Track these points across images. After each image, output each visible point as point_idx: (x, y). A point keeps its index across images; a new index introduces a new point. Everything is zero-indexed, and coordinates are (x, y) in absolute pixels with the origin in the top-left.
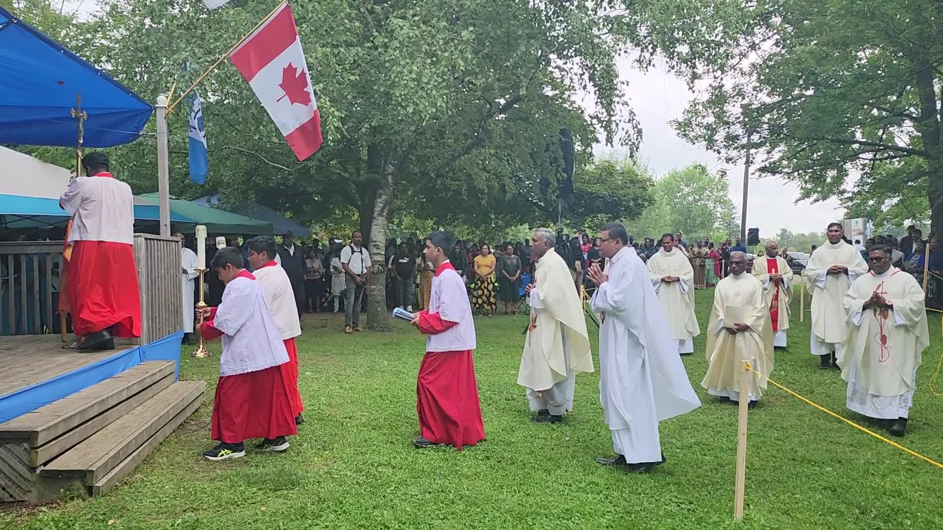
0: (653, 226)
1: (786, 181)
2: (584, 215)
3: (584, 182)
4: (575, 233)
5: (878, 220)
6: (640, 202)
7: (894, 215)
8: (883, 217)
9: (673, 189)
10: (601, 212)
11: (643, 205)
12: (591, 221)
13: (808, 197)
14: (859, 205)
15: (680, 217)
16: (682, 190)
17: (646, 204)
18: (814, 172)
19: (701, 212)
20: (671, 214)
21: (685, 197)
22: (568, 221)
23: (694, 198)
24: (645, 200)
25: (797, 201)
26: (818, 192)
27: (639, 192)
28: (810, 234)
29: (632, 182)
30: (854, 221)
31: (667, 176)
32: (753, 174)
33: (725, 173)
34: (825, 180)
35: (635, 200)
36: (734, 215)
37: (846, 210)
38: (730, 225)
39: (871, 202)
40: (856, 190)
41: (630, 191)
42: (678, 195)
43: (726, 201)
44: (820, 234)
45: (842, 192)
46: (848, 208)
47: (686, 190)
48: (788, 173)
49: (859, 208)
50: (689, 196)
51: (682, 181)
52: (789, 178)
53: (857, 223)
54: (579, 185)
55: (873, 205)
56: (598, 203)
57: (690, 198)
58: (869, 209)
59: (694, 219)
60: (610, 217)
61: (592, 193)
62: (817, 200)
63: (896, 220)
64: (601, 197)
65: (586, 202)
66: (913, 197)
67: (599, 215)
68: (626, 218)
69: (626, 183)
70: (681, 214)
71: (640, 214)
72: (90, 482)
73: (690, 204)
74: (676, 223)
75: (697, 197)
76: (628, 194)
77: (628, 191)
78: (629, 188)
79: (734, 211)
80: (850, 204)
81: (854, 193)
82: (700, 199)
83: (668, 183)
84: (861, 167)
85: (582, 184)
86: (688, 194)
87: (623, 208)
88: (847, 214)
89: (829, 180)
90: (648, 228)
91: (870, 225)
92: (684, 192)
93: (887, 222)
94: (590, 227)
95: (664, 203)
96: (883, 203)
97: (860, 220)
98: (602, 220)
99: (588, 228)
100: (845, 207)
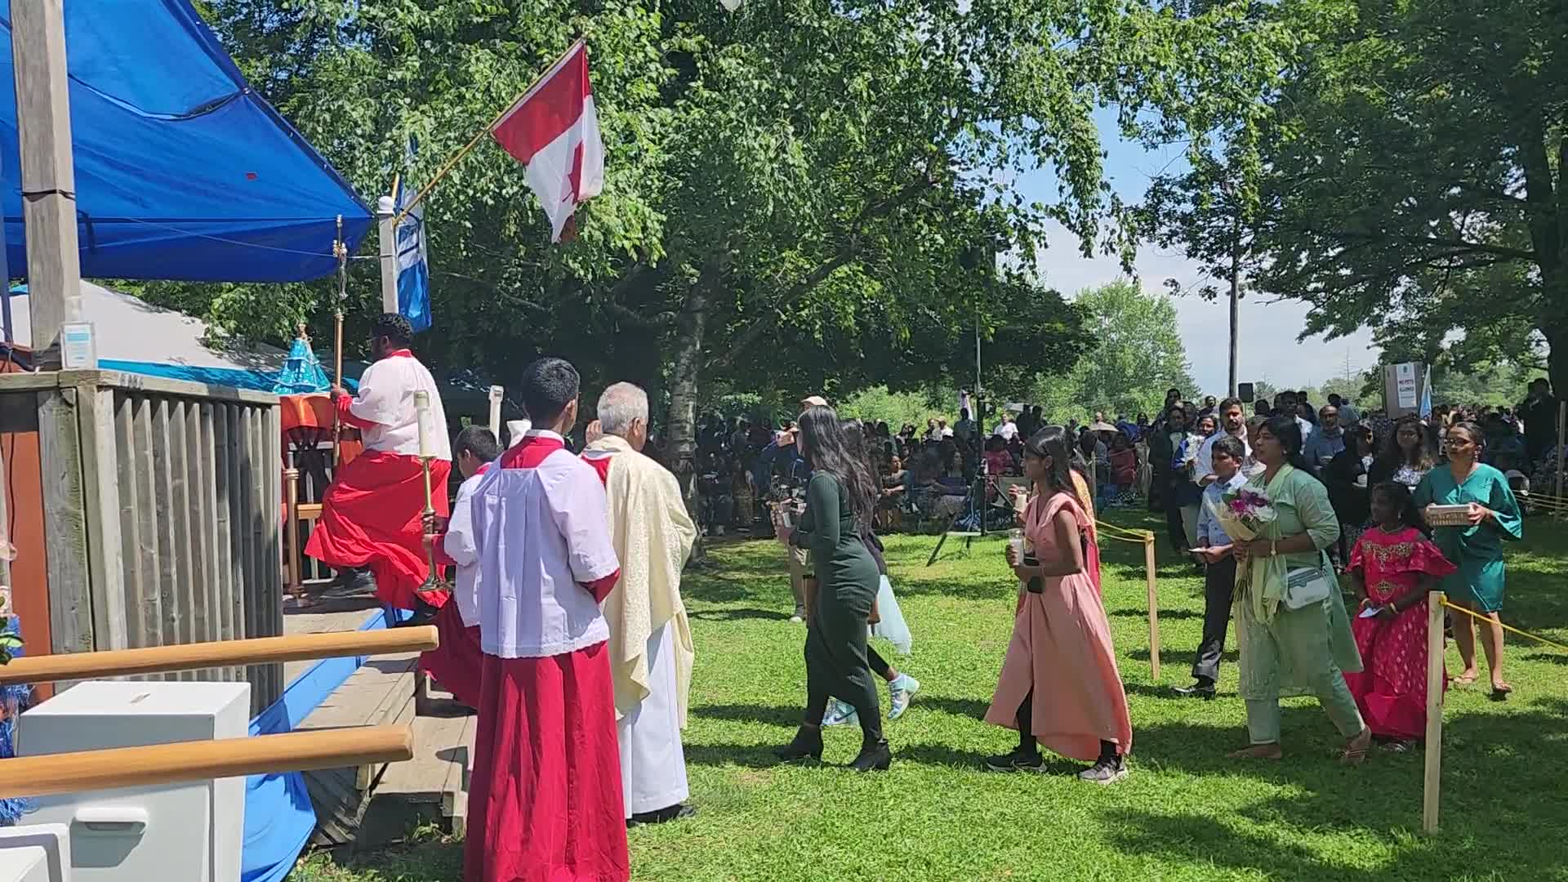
21: (1105, 334)
23: (1121, 335)
38: (1175, 378)
47: (1107, 322)
50: (1112, 332)
53: (1405, 369)
57: (1114, 336)
72: (448, 810)
75: (1125, 334)
80: (1388, 339)
86: (1110, 329)
97: (1411, 366)
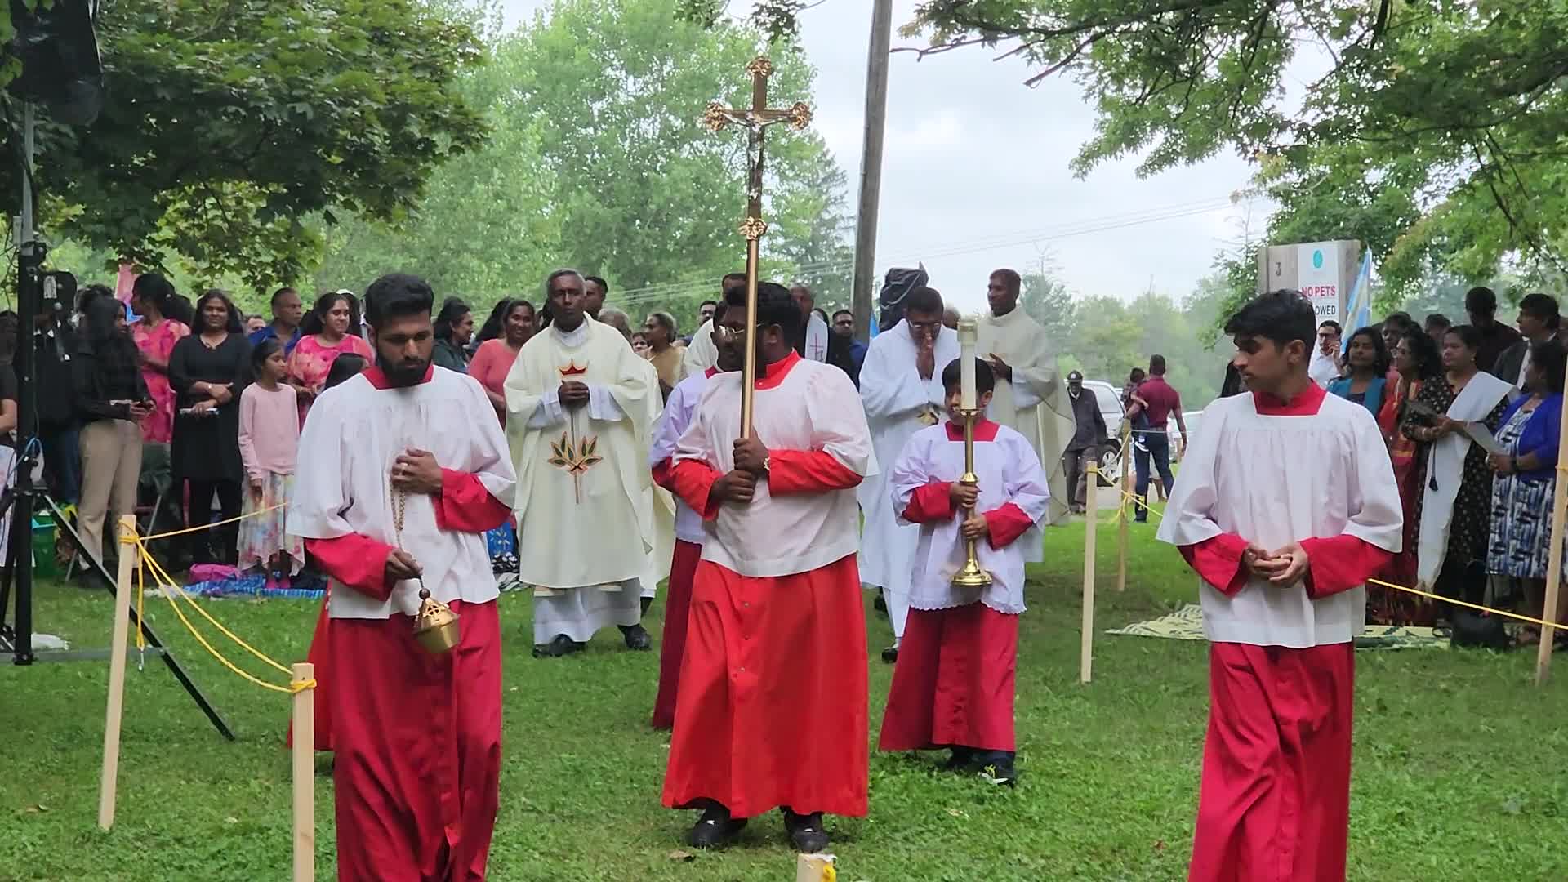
0: (477, 245)
1: (1039, 67)
2: (151, 180)
3: (156, 29)
4: (112, 266)
5: (1399, 250)
6: (415, 130)
7: (1458, 235)
8: (1419, 240)
9: (573, 79)
10: (236, 169)
11: (430, 145)
12: (187, 214)
13: (1133, 143)
14: (1326, 187)
15: (599, 208)
16: (616, 85)
17: (442, 140)
18: (1153, 37)
19: (689, 189)
20: (562, 195)
21: (624, 118)
22: (79, 209)
23: (666, 125)
24: (436, 123)
25: (1087, 158)
26: (1170, 123)
27: (408, 83)
28: (1138, 303)
29: (380, 37)
30: (1306, 250)
31: (548, 19)
32: (910, 31)
33: (791, 22)
34: (1195, 73)
35: (394, 118)
36: (834, 210)
37: (1277, 206)
38: (812, 251)
39: (1374, 176)
40: (1313, 117)
41: (374, 80)
42: (597, 106)
43: (799, 144)
44: (1178, 305)
45: (1262, 129)
46: (1284, 195)
47: (631, 86)
48: (1049, 34)
49: (1329, 198)
50: (641, 114)
51: (614, 45)
52: (1052, 56)
53: (1318, 259)
54: (131, 37)
55: (1382, 188)
56: (221, 128)
57: (649, 128)
58: (1365, 200)
59: (662, 222)
60: (274, 199)
61: (191, 79)
62: (1164, 159)
63: (1467, 253)
64: (231, 100)
65: (163, 120)
66: (1526, 158)
67: (228, 187)
68: (348, 205)
69: (351, 38)
70: (608, 197)
71: (415, 184)
73: (648, 151)
74: (579, 235)
75: (678, 124)
76: (363, 93)
77: (361, 76)
78: (367, 62)
79: (835, 192)
80: (1294, 178)
81: (1303, 130)
82: (691, 134)
83: (554, 54)
84: (1336, 23)
85: (144, 37)
86: (639, 109)
87: (336, 159)
88: (1281, 221)
89: (1212, 72)
90: (457, 253)
91: (1372, 273)
92: (623, 99)
93: (1436, 260)
94: (182, 243)
95: (532, 143)
96: (1421, 180)
97: (1331, 250)
98: (242, 212)
99: (173, 244)
100: (1275, 193)
